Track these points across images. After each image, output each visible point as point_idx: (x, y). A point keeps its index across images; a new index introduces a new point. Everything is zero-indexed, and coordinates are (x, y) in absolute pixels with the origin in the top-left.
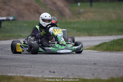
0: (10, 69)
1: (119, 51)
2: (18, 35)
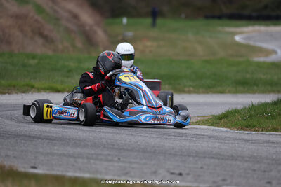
1: (276, 130)
2: (27, 85)
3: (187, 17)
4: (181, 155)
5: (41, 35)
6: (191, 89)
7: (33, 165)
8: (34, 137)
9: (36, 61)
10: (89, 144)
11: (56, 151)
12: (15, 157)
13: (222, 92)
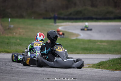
3: (35, 18)
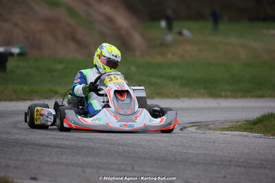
0: (84, 172)
4: (204, 163)
5: (74, 39)
6: (229, 93)
7: (33, 176)
8: (43, 145)
9: (63, 66)
10: (103, 152)
11: (64, 161)
12: (15, 167)
13: (262, 96)
